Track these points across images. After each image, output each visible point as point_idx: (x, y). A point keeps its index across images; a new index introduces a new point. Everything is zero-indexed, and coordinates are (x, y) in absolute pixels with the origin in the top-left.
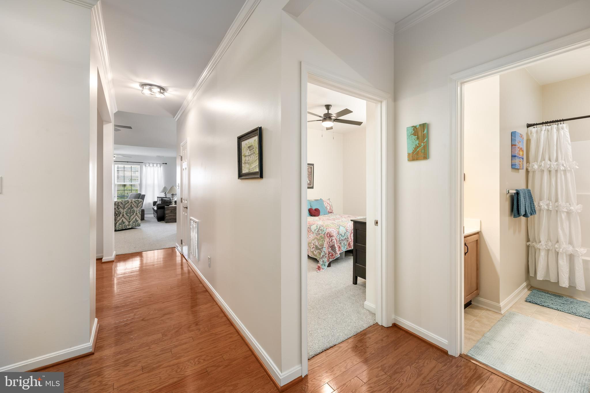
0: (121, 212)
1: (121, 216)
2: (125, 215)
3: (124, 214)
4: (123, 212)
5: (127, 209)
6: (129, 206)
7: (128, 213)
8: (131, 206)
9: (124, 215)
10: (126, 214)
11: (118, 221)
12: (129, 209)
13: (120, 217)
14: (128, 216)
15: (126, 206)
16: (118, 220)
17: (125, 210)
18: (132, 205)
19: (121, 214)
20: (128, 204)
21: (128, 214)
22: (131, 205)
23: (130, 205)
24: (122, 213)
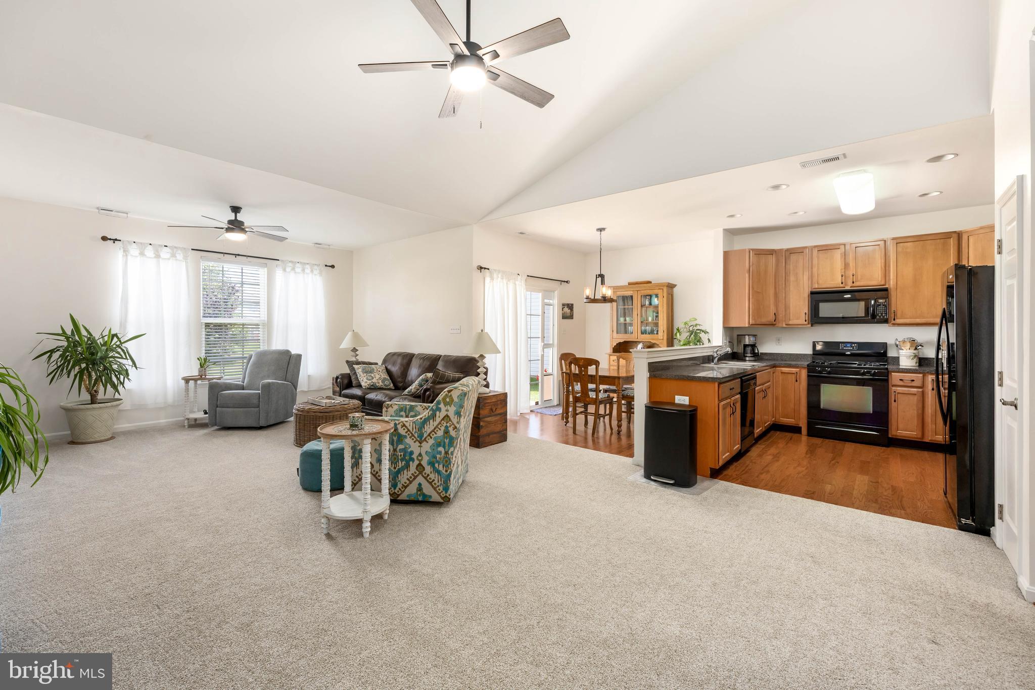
0: (412, 453)
1: (413, 466)
2: (428, 469)
3: (424, 463)
4: (420, 455)
5: (431, 441)
6: (440, 433)
7: (438, 462)
8: (446, 432)
9: (424, 469)
10: (431, 464)
11: (406, 487)
12: (439, 445)
13: (410, 474)
14: (439, 472)
15: (428, 429)
16: (403, 482)
17: (427, 447)
18: (451, 429)
19: (413, 460)
20: (436, 424)
21: (436, 465)
22: (446, 427)
23: (443, 428)
24: (414, 456)
